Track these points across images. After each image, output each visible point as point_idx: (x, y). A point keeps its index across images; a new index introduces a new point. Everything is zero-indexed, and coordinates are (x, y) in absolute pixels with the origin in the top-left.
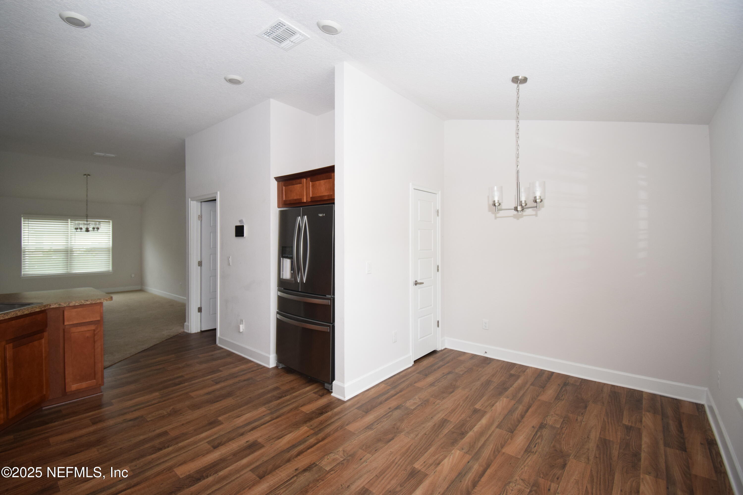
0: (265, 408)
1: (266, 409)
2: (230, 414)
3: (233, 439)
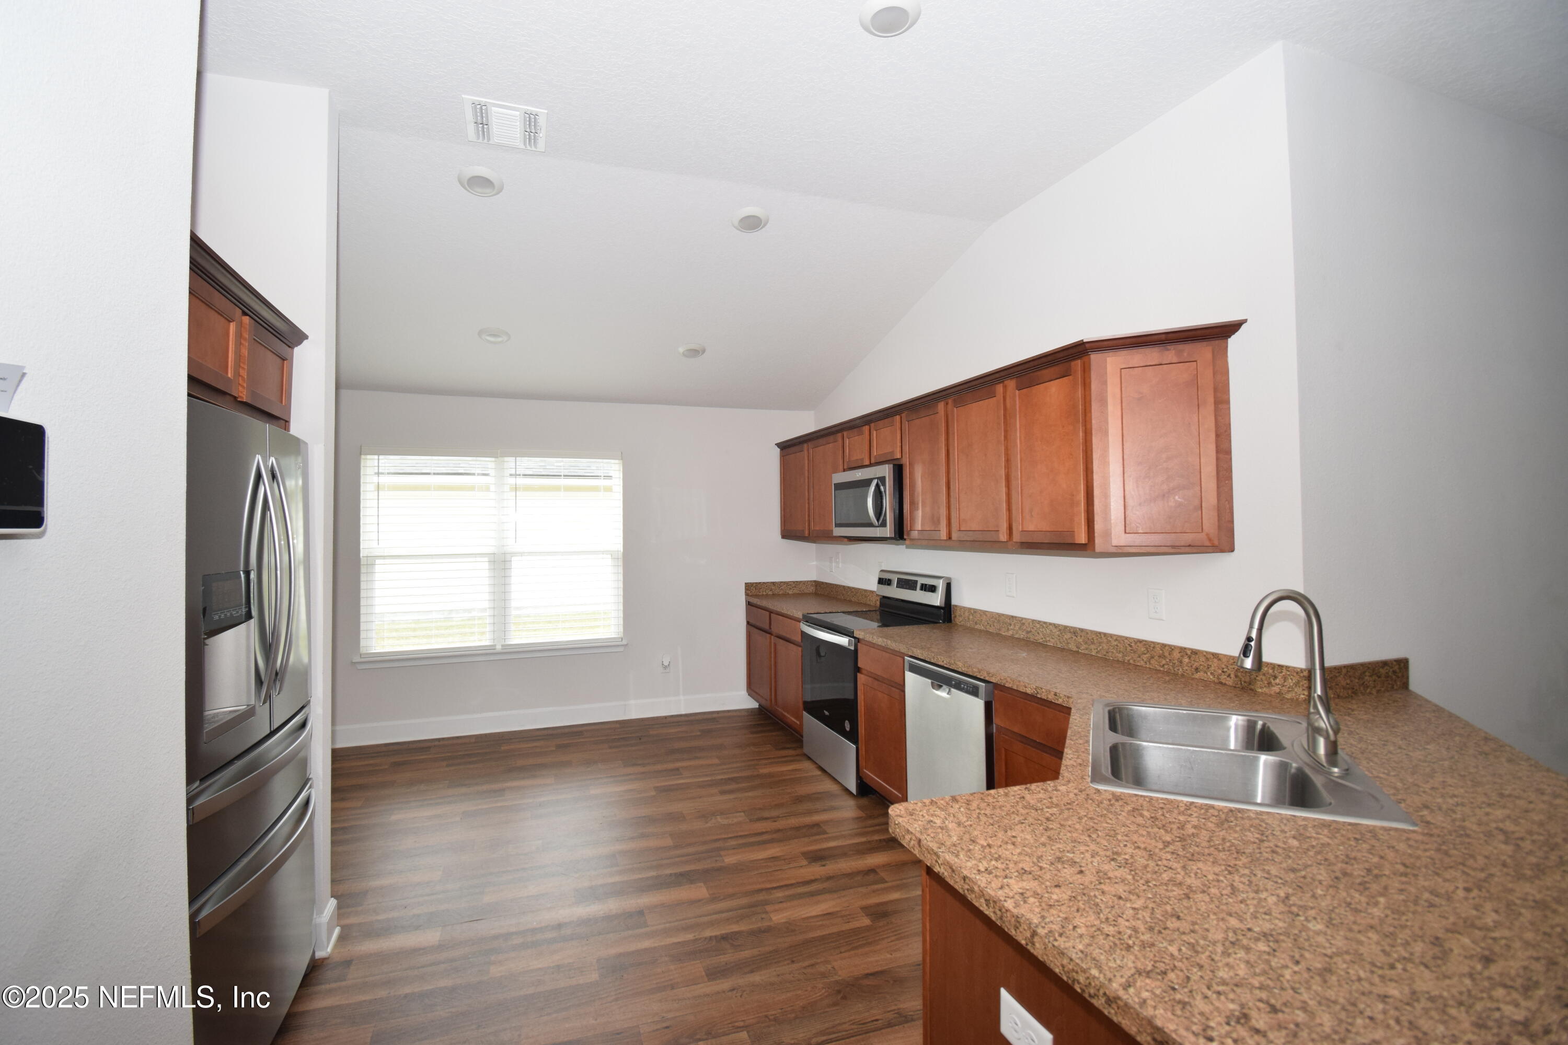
0: (771, 919)
1: (772, 915)
2: (846, 927)
3: (844, 875)
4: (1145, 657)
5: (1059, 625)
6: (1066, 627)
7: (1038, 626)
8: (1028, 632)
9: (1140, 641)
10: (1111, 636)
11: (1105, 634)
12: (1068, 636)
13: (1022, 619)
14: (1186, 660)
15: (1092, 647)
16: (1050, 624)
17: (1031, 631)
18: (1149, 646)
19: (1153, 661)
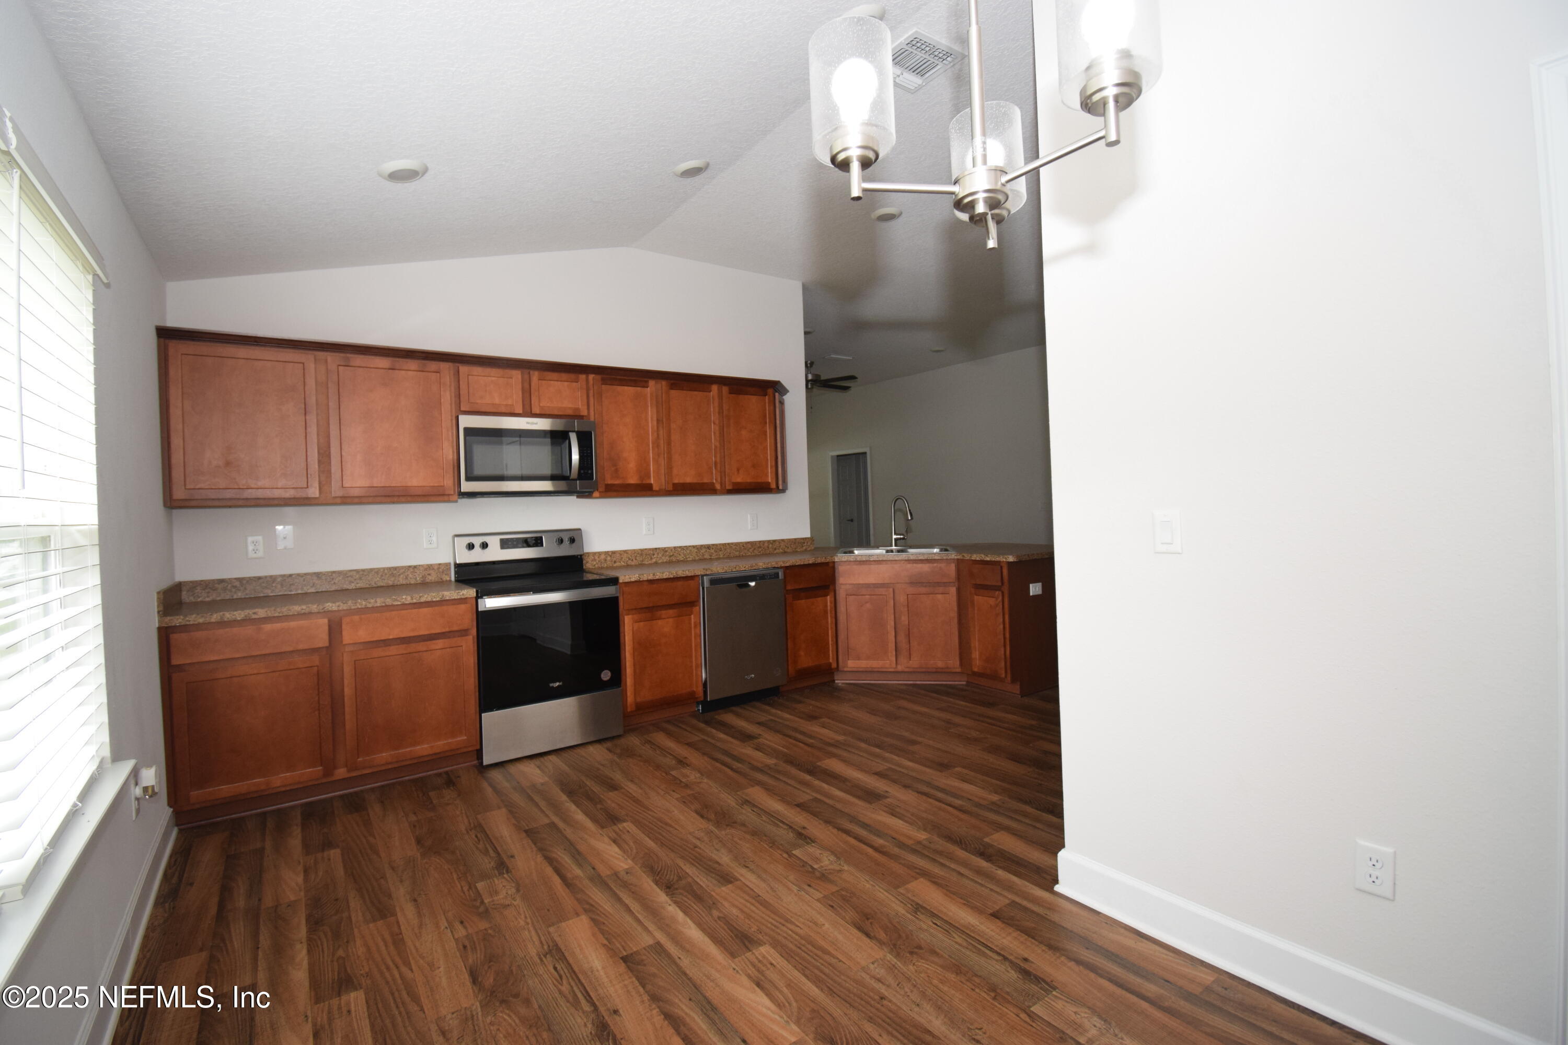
4: (751, 550)
5: (696, 546)
6: (702, 546)
7: (680, 550)
8: (670, 556)
9: (749, 542)
10: (732, 544)
11: (728, 544)
12: (703, 551)
13: (665, 548)
14: (771, 546)
15: (721, 553)
16: (690, 546)
17: (673, 555)
18: (752, 544)
19: (755, 551)
